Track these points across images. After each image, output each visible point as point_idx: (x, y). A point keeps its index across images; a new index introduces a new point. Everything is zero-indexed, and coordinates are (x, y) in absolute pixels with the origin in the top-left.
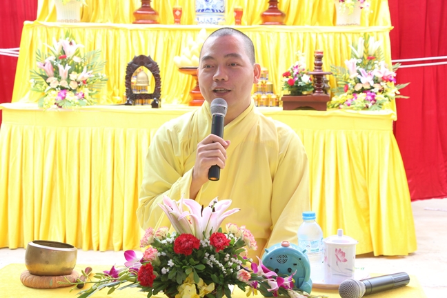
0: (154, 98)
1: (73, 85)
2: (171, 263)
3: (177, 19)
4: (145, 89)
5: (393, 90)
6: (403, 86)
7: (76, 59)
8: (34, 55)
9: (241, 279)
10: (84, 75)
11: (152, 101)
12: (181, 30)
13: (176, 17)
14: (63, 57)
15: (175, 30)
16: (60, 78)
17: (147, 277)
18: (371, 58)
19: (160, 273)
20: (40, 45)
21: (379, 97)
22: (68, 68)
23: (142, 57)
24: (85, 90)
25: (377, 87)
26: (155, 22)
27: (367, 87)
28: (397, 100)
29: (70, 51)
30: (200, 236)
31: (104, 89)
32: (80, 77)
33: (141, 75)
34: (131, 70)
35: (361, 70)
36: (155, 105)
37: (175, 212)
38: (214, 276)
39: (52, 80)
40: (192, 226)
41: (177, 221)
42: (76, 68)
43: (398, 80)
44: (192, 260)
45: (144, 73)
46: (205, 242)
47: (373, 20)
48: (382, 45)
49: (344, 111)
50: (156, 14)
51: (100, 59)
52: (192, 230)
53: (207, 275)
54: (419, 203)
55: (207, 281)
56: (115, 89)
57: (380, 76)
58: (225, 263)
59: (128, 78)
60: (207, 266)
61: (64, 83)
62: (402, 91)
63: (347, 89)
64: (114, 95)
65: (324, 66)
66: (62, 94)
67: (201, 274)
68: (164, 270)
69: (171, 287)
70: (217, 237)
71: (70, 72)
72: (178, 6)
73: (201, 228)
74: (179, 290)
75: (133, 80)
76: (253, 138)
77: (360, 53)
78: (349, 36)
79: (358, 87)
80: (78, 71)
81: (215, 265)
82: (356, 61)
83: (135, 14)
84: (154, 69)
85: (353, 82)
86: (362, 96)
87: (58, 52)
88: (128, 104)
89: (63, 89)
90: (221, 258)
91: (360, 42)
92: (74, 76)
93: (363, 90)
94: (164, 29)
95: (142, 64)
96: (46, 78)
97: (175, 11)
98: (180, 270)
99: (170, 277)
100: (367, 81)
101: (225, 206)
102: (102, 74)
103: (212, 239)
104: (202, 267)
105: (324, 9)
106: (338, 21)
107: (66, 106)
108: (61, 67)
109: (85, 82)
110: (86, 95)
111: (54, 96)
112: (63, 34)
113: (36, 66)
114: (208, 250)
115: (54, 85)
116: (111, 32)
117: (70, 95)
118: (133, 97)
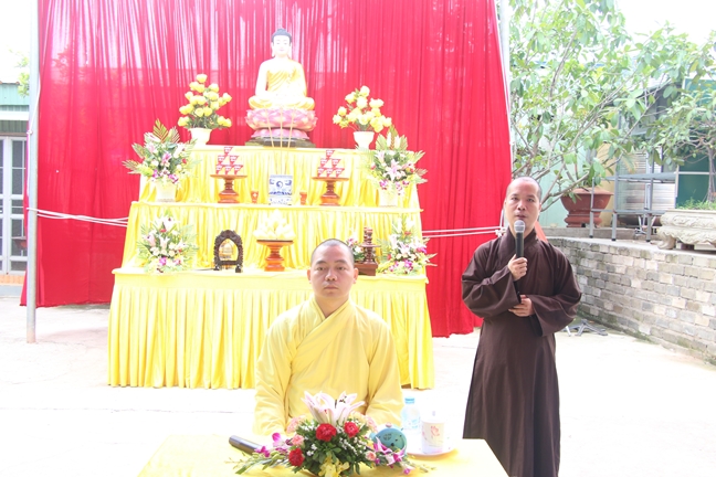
0: (237, 265)
1: (172, 254)
2: (314, 447)
3: (254, 200)
4: (229, 257)
5: (424, 259)
6: (432, 256)
7: (174, 233)
8: (140, 229)
9: (369, 459)
10: (181, 245)
11: (235, 267)
12: (258, 209)
13: (253, 198)
14: (163, 230)
15: (253, 209)
16: (160, 248)
17: (297, 459)
18: (407, 234)
19: (306, 454)
20: (144, 221)
21: (415, 264)
22: (167, 240)
23: (228, 231)
24: (181, 257)
25: (413, 257)
26: (236, 202)
27: (405, 256)
28: (427, 267)
29: (169, 226)
30: (334, 424)
31: (195, 257)
32: (177, 247)
33: (227, 246)
34: (219, 242)
35: (401, 243)
36: (238, 270)
37: (316, 406)
38: (349, 457)
39: (154, 249)
40: (328, 415)
41: (317, 413)
42: (174, 240)
43: (428, 251)
44: (330, 444)
45: (229, 244)
46: (340, 429)
47: (406, 203)
48: (415, 223)
49: (389, 275)
50: (237, 195)
51: (193, 232)
52: (327, 419)
53: (343, 456)
54: (436, 339)
55: (343, 459)
56: (204, 255)
57: (414, 248)
58: (354, 445)
59: (217, 248)
60: (343, 449)
61: (164, 252)
62: (432, 260)
63: (390, 258)
64: (203, 260)
65: (373, 242)
66: (163, 260)
67: (337, 456)
68: (309, 453)
69: (314, 466)
70: (348, 425)
71: (169, 243)
72: (254, 189)
73: (335, 418)
74: (321, 468)
75: (221, 249)
76: (351, 325)
77: (399, 230)
78: (391, 216)
79: (399, 256)
80: (174, 242)
81: (348, 448)
82: (396, 236)
83: (220, 195)
84: (238, 242)
85: (394, 252)
86: (402, 264)
87: (159, 227)
88: (216, 269)
89: (163, 256)
90: (351, 442)
91: (399, 221)
92: (172, 246)
93: (402, 259)
94: (244, 208)
95: (228, 237)
96: (149, 247)
97: (252, 193)
98: (321, 452)
99: (314, 458)
100: (405, 252)
101: (352, 400)
102: (194, 244)
103: (346, 428)
104: (338, 450)
105: (368, 193)
106: (381, 202)
107: (166, 270)
108: (162, 239)
109: (180, 251)
110: (182, 262)
111: (156, 262)
112: (162, 212)
113: (142, 238)
114: (341, 435)
115: (156, 254)
116: (201, 211)
117: (169, 261)
118: (220, 263)
